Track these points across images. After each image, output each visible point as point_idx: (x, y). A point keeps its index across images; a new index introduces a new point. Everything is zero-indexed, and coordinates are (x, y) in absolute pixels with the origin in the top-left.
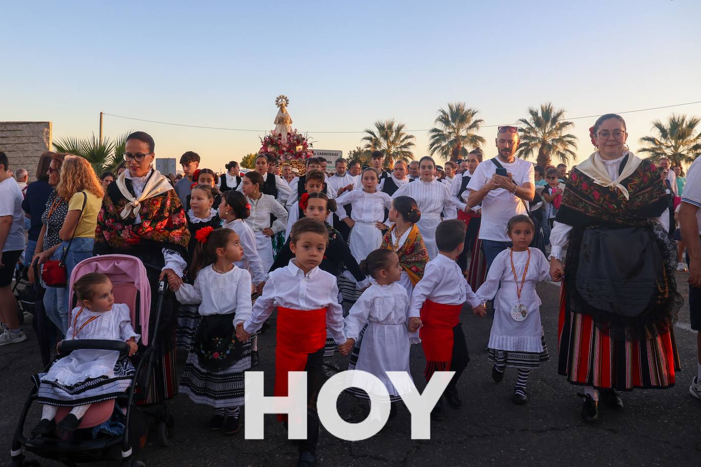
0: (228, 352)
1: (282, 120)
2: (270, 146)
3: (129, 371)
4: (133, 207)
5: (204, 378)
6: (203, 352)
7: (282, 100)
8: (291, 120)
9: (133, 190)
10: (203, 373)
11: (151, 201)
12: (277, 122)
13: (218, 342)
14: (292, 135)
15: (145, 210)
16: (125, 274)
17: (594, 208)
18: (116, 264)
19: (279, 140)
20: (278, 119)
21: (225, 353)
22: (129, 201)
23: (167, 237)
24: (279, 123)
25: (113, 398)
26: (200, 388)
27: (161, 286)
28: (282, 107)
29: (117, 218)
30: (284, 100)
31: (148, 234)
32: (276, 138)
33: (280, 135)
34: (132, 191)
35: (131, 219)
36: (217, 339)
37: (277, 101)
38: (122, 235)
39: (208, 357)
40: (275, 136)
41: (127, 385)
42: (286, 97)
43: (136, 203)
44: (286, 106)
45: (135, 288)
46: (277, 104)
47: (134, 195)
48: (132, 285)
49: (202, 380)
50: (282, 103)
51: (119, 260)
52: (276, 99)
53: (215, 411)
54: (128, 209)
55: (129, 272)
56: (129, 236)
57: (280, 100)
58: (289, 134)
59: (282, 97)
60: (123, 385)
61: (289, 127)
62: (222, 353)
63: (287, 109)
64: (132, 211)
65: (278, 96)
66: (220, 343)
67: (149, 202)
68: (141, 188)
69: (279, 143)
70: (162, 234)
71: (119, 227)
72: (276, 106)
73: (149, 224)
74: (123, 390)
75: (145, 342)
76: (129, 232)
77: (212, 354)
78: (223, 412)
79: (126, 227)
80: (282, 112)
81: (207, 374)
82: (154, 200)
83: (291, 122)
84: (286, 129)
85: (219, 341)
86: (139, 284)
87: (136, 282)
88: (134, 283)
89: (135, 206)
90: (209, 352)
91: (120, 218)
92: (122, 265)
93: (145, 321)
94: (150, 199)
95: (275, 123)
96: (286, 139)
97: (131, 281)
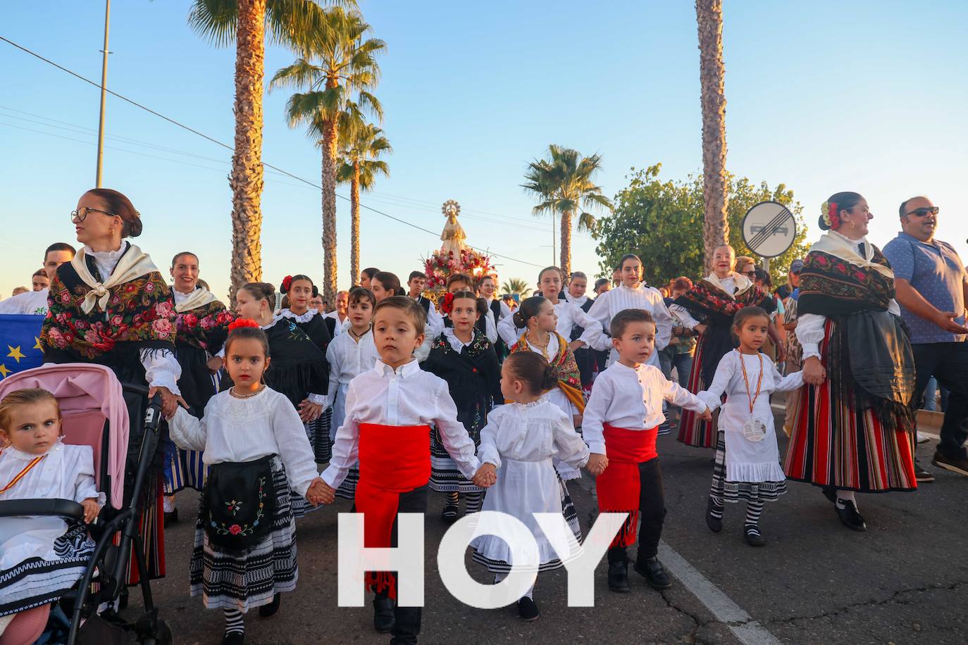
0: (256, 523)
1: (450, 234)
2: (437, 269)
3: (84, 552)
4: (98, 297)
5: (219, 566)
6: (214, 524)
7: (451, 207)
8: (463, 233)
9: (98, 272)
10: (216, 560)
11: (124, 288)
12: (445, 237)
13: (234, 508)
14: (468, 253)
15: (116, 301)
16: (87, 394)
17: (861, 291)
18: (70, 380)
19: (450, 261)
20: (446, 233)
21: (250, 525)
22: (92, 289)
23: (147, 333)
24: (448, 238)
25: (49, 602)
26: (214, 584)
27: (149, 415)
28: (451, 217)
29: (75, 312)
30: (453, 207)
31: (123, 335)
32: (446, 258)
33: (451, 253)
34: (96, 274)
35: (97, 314)
36: (234, 502)
37: (444, 208)
38: (86, 337)
39: (222, 532)
40: (445, 256)
41: (76, 577)
42: (457, 203)
43: (102, 289)
44: (457, 215)
45: (102, 416)
46: (444, 212)
47: (99, 279)
48: (97, 412)
49: (215, 570)
50: (451, 211)
51: (76, 373)
52: (442, 206)
53: (228, 626)
54: (90, 301)
55: (92, 392)
56: (98, 340)
57: (448, 207)
58: (463, 252)
59: (450, 202)
60: (67, 578)
61: (461, 244)
62: (246, 526)
63: (457, 219)
64: (97, 302)
65: (445, 202)
66: (238, 508)
67: (122, 289)
68: (110, 270)
69: (450, 264)
70: (140, 329)
71: (81, 325)
72: (443, 215)
73: (120, 321)
74: (69, 585)
75: (117, 503)
76: (98, 334)
77: (227, 528)
78: (243, 627)
79: (92, 325)
80: (452, 223)
81: (223, 560)
82: (129, 286)
83: (464, 237)
84: (458, 245)
85: (236, 506)
86: (108, 409)
87: (103, 406)
88: (100, 408)
89: (101, 295)
90: (223, 525)
91: (82, 312)
92: (82, 380)
93: (117, 470)
94: (124, 285)
95: (442, 239)
96: (459, 259)
97: (97, 405)
